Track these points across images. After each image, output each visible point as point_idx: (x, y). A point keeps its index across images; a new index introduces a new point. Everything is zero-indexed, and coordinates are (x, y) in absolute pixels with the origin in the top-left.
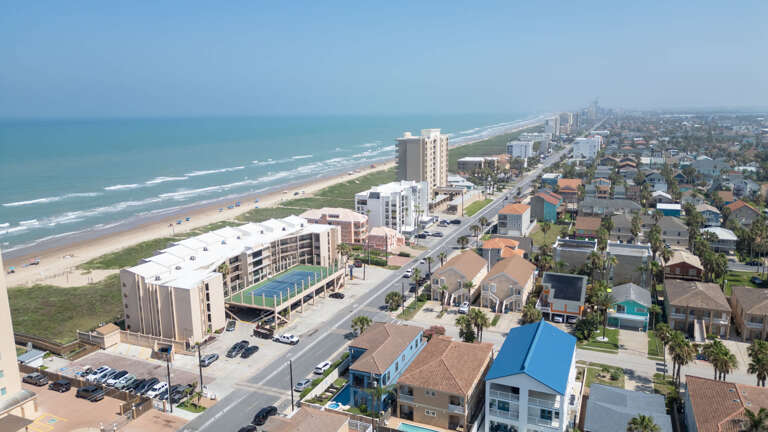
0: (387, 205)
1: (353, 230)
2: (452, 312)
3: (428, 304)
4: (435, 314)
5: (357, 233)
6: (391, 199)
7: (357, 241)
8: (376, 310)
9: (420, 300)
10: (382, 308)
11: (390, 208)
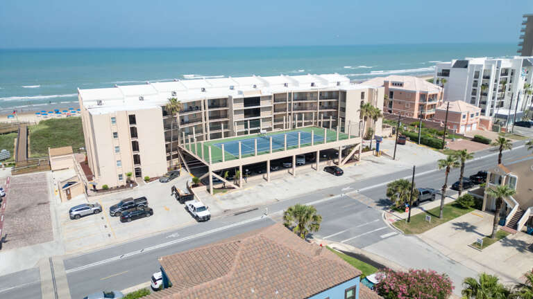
0: (477, 76)
1: (417, 102)
2: (514, 243)
3: (471, 217)
4: (473, 237)
5: (422, 107)
6: (484, 68)
7: (421, 116)
8: (371, 202)
9: (460, 205)
10: (382, 203)
11: (481, 81)
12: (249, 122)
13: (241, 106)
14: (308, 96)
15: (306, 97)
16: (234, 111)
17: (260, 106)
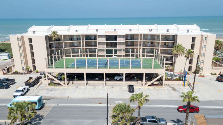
13: (104, 40)
14: (156, 37)
15: (154, 38)
16: (98, 42)
17: (117, 41)
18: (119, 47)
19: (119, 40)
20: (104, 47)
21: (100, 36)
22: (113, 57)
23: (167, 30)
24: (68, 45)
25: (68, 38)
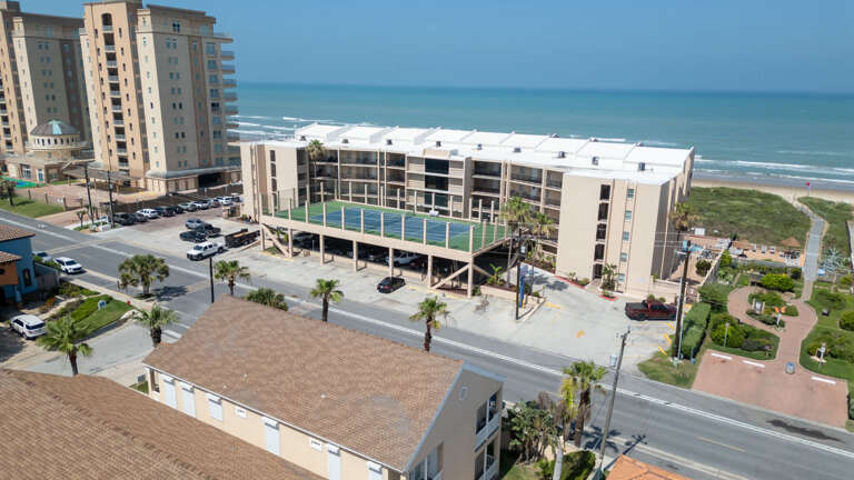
12: (433, 196)
13: (420, 169)
16: (409, 174)
17: (448, 176)
18: (453, 190)
19: (453, 173)
20: (419, 186)
21: (413, 160)
22: (432, 212)
23: (594, 159)
24: (354, 172)
25: (354, 157)
